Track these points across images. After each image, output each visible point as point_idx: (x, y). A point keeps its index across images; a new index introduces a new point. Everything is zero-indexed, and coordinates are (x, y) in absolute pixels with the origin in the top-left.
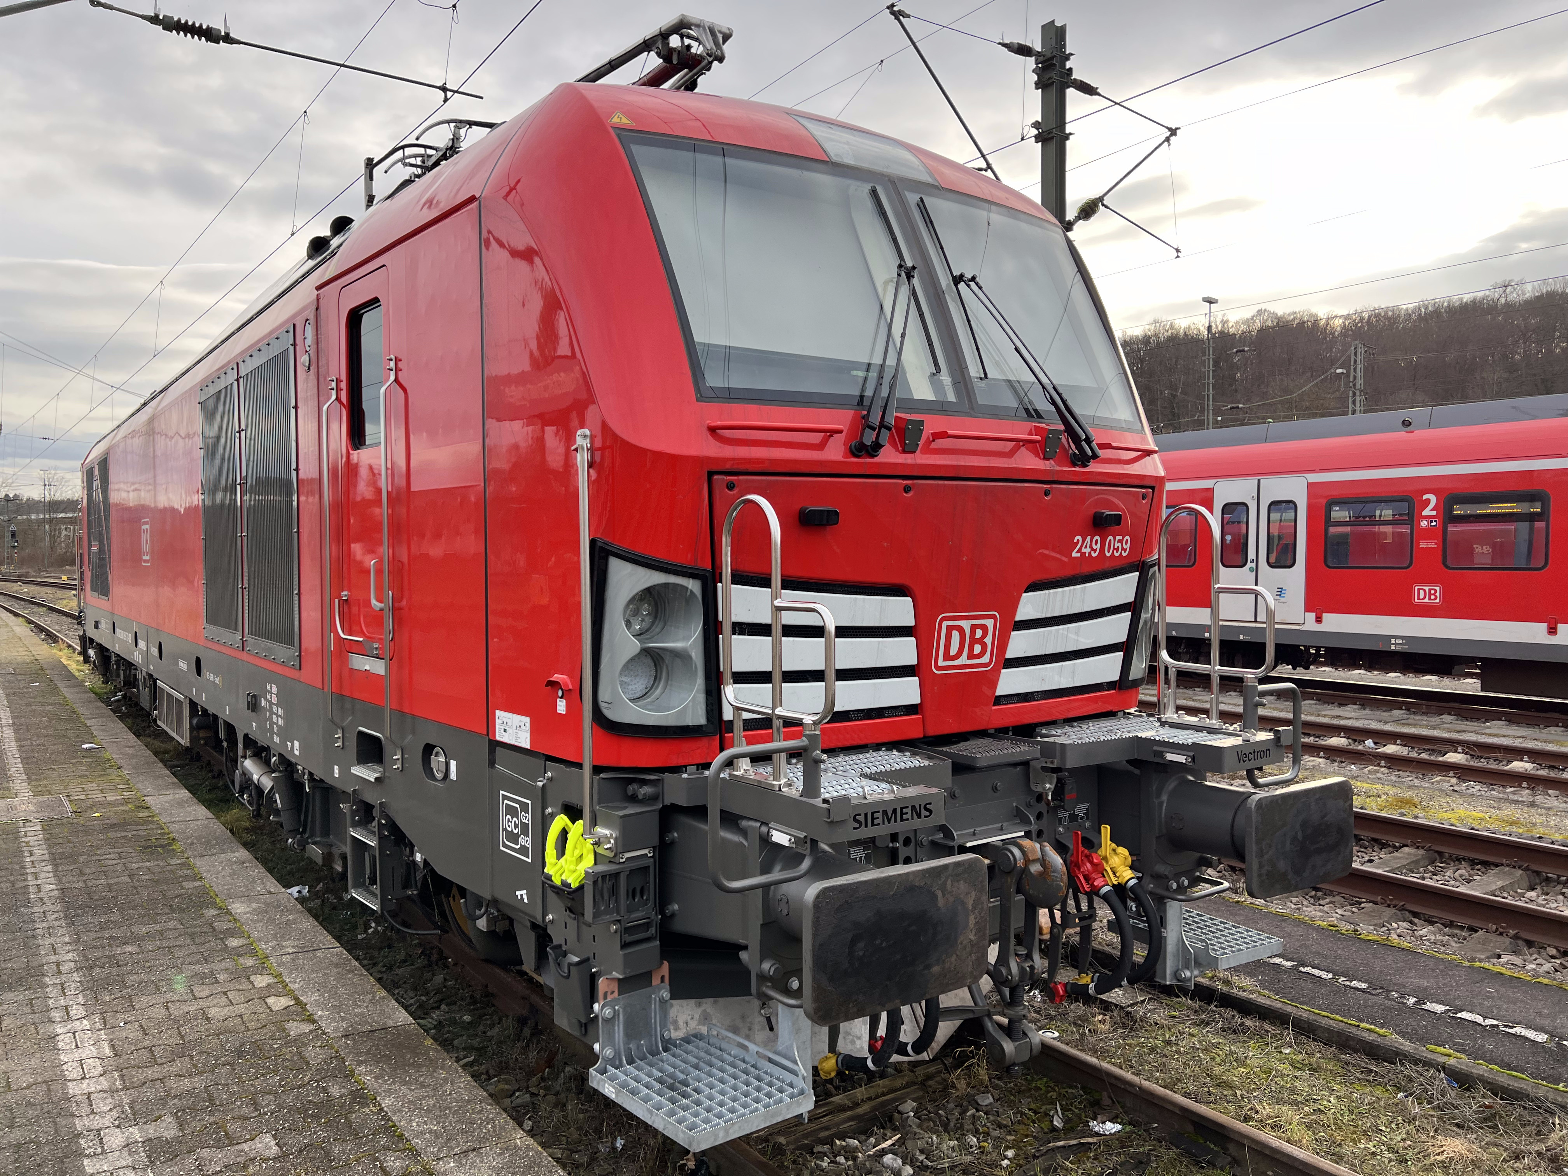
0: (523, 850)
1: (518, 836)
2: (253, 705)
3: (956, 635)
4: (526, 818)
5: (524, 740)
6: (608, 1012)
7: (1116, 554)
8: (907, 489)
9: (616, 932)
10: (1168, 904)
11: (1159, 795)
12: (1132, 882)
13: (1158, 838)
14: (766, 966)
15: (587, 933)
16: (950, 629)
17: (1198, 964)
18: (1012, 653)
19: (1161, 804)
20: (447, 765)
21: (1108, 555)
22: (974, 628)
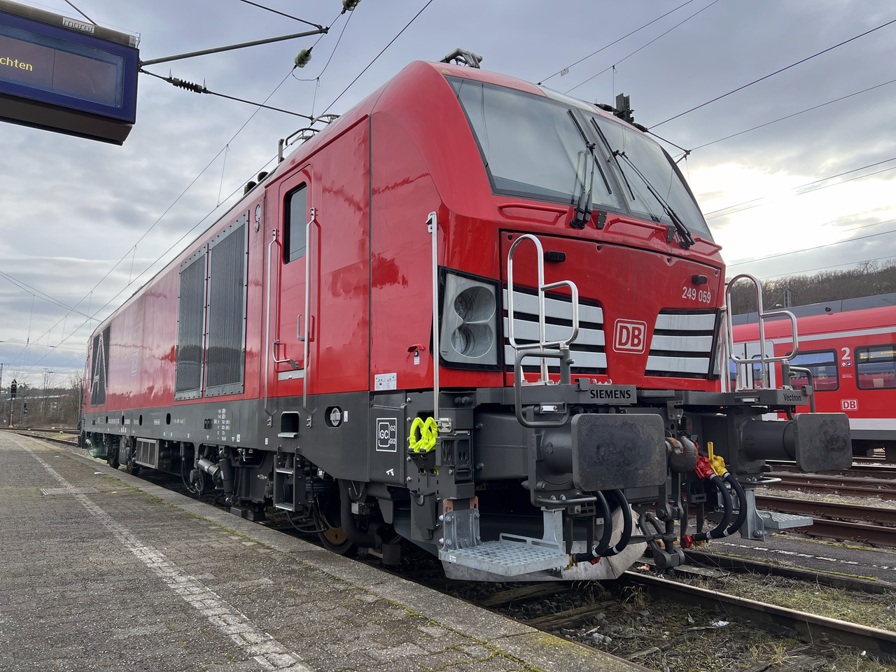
0: (392, 447)
1: (388, 439)
2: (208, 425)
3: (625, 331)
4: (394, 428)
5: (393, 386)
6: (448, 518)
7: (704, 301)
8: (599, 248)
9: (452, 474)
10: (746, 492)
11: (738, 428)
12: (727, 474)
13: (739, 451)
14: (540, 484)
15: (433, 480)
16: (622, 327)
17: (766, 528)
18: (654, 346)
19: (740, 432)
20: (342, 416)
21: (700, 300)
22: (634, 329)
